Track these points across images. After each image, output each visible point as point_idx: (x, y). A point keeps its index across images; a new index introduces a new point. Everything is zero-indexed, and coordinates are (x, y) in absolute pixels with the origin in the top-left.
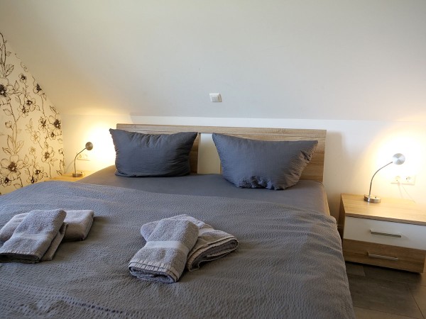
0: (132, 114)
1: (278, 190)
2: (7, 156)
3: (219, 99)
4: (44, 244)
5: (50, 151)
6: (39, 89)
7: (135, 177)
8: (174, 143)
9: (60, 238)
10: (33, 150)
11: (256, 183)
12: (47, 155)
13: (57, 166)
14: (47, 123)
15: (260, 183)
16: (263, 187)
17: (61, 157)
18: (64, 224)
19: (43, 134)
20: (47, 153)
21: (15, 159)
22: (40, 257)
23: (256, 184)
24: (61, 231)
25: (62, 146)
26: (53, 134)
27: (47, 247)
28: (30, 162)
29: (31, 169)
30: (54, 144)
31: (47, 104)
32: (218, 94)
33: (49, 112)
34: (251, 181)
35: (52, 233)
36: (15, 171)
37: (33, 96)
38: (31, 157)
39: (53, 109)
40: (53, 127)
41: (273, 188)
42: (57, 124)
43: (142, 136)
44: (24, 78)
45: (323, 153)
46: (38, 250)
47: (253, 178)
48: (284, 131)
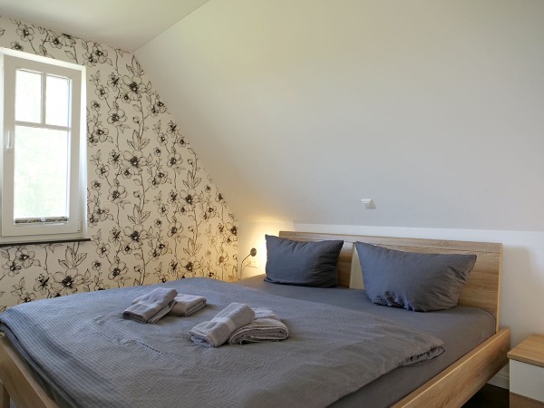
0: (295, 222)
1: (416, 311)
2: (186, 256)
3: (371, 206)
4: (153, 310)
5: (224, 256)
6: (220, 198)
7: (278, 283)
8: (317, 250)
9: (167, 310)
10: (209, 253)
11: (391, 299)
12: (221, 260)
13: (230, 271)
14: (225, 229)
15: (396, 300)
16: (400, 306)
17: (234, 263)
18: (173, 301)
19: (219, 239)
20: (221, 258)
21: (192, 260)
22: (146, 319)
23: (391, 302)
24: (170, 304)
25: (236, 252)
26: (229, 240)
27: (153, 313)
28: (205, 264)
29: (205, 270)
30: (230, 250)
31: (226, 212)
32: (369, 200)
33: (227, 219)
34: (385, 298)
35: (161, 304)
36: (191, 270)
37: (215, 204)
38: (206, 260)
39: (232, 216)
40: (230, 233)
41: (411, 309)
42: (234, 230)
43: (291, 242)
44: (208, 188)
45: (497, 273)
46: (146, 313)
47: (387, 293)
48: (447, 243)
